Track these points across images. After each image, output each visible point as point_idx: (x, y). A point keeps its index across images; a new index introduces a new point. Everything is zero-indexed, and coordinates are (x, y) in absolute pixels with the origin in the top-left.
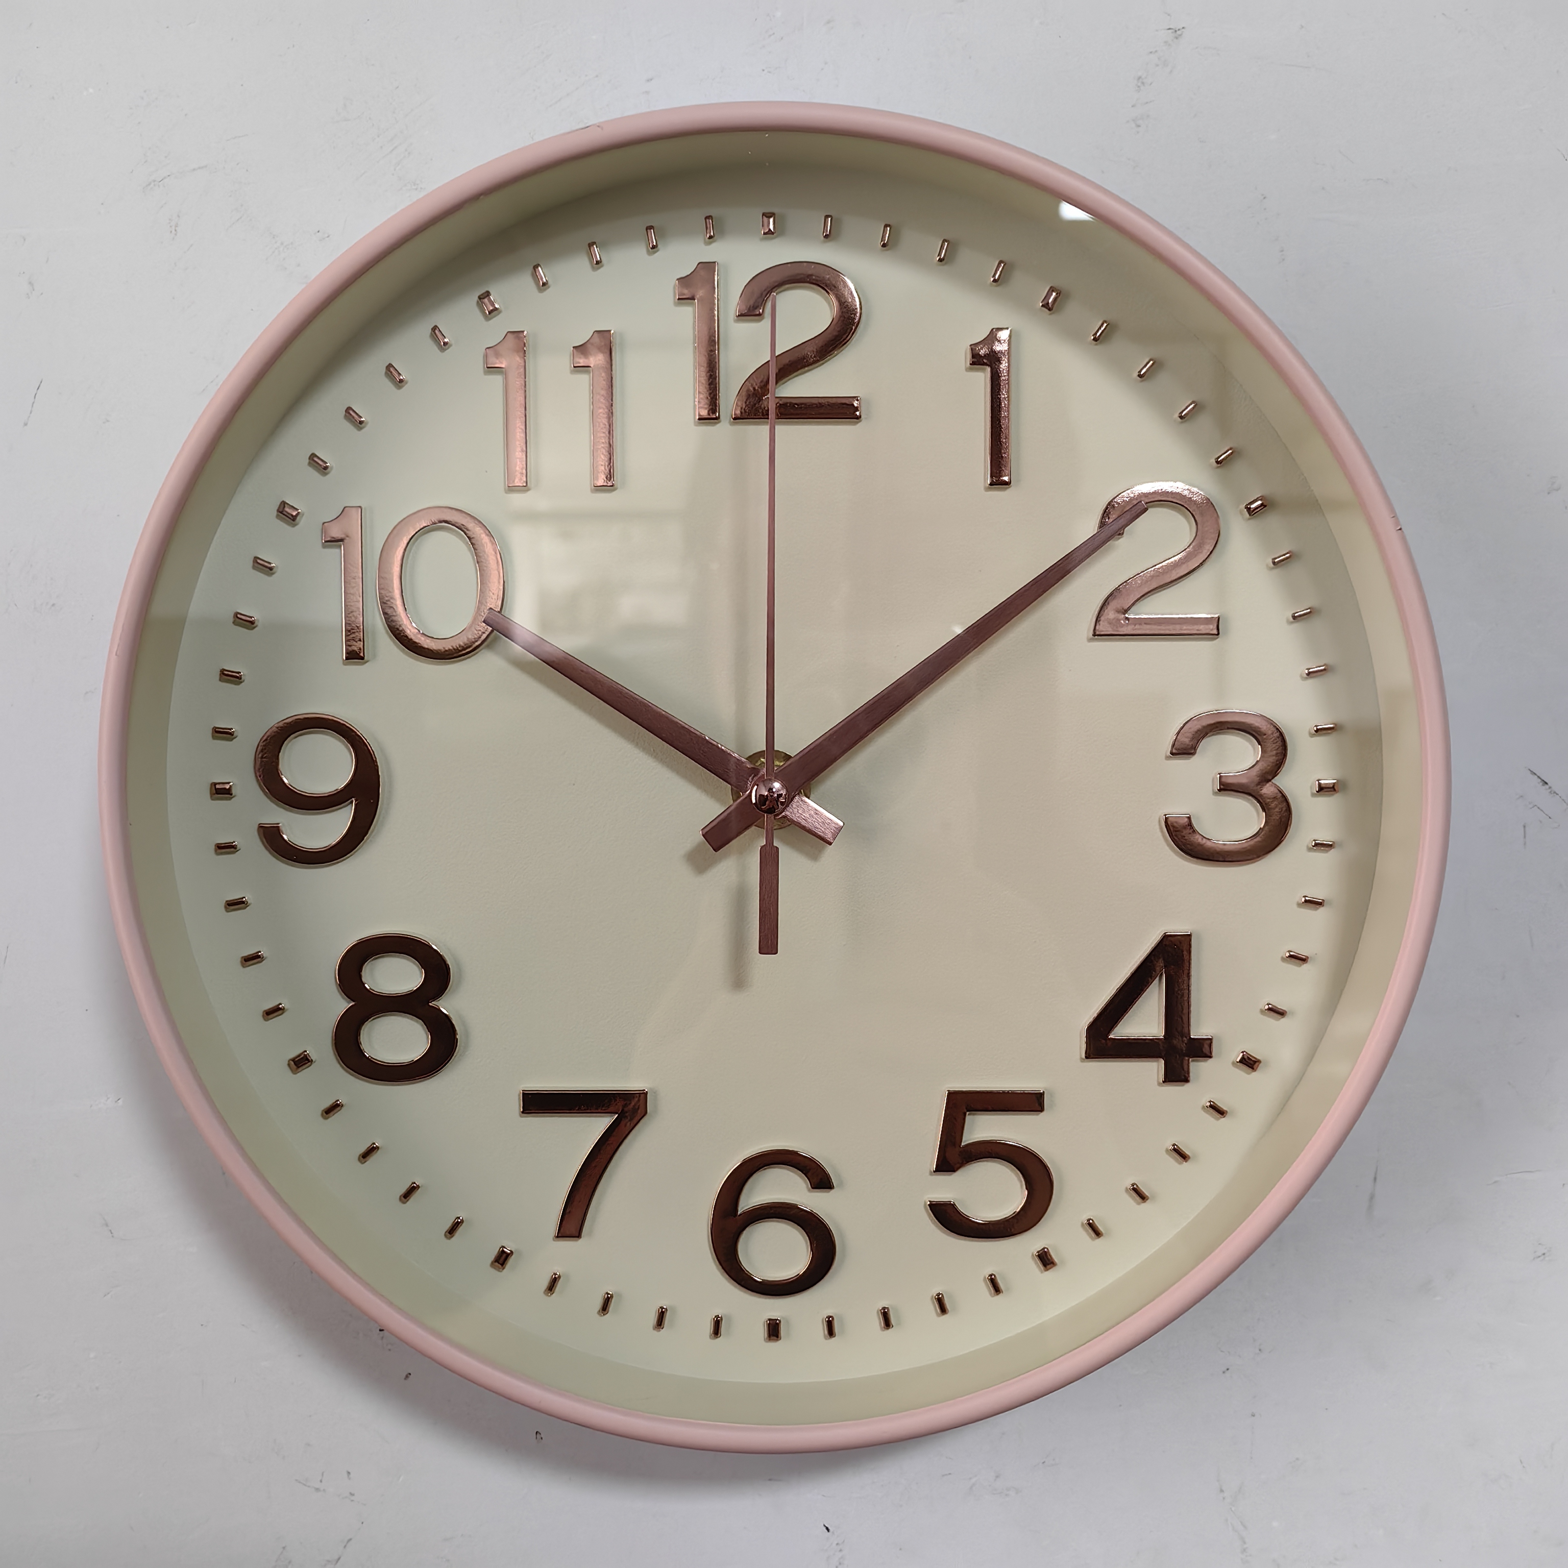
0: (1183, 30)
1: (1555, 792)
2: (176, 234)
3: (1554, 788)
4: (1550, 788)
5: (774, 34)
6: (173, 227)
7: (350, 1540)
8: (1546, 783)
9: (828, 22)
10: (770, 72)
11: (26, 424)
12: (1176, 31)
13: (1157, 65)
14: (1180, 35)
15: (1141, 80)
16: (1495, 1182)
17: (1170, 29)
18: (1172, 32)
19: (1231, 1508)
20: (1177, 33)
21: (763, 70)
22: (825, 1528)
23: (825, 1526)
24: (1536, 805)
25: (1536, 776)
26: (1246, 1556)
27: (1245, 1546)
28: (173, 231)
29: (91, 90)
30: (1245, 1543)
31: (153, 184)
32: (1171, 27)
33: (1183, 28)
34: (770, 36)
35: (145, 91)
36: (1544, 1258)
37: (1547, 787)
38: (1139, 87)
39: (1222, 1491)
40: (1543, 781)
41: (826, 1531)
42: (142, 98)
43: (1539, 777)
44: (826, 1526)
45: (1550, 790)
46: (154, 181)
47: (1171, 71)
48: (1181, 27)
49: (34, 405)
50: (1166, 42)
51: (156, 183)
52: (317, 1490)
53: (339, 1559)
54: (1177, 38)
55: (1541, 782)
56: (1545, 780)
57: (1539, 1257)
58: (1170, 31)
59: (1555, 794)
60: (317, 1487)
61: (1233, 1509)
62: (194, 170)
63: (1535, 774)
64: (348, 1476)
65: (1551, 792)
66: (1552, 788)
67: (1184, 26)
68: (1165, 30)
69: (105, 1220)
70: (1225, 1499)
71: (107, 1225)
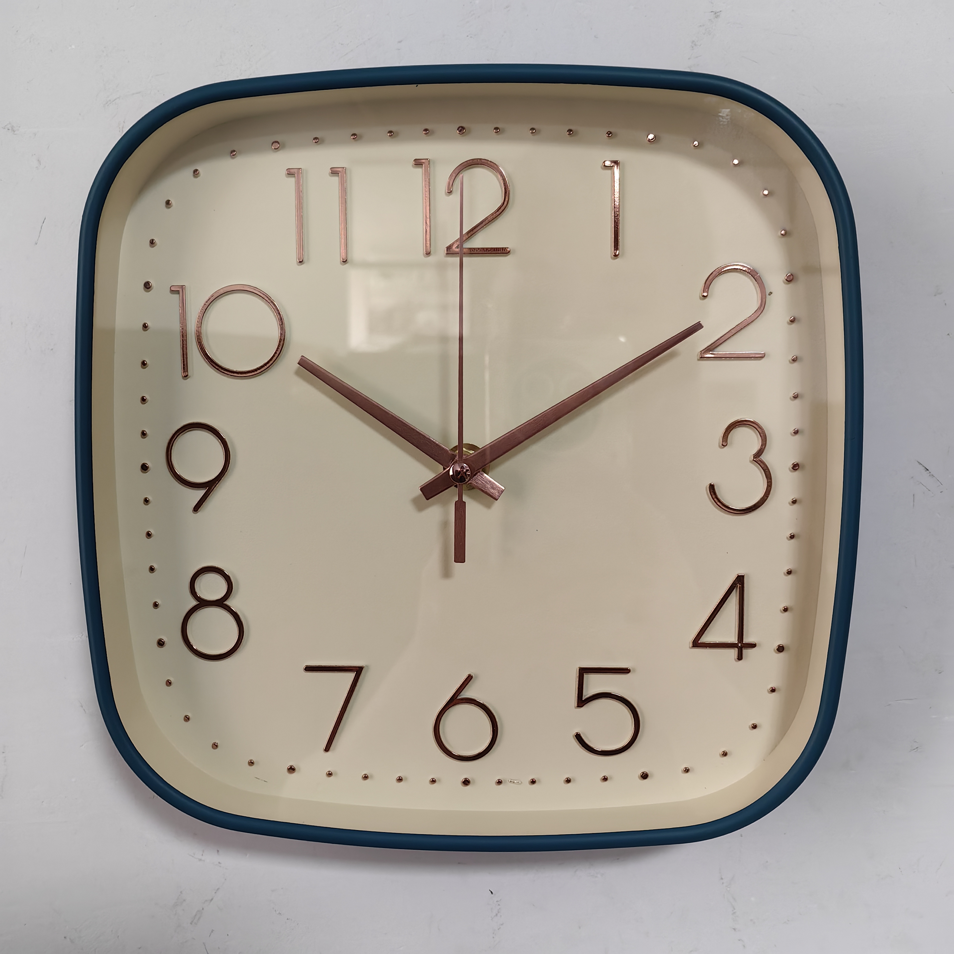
0: (720, 13)
1: (933, 475)
4: (930, 472)
5: (474, 14)
6: (121, 127)
7: (218, 889)
8: (928, 470)
9: (507, 7)
10: (471, 37)
11: (36, 243)
12: (716, 13)
13: (704, 34)
14: (719, 15)
15: (694, 43)
16: (890, 705)
17: (712, 12)
18: (714, 14)
19: (727, 889)
20: (716, 14)
21: (468, 36)
22: (490, 892)
23: (490, 890)
24: (921, 483)
26: (735, 917)
27: (735, 911)
29: (74, 47)
30: (734, 909)
31: (109, 102)
32: (713, 11)
34: (472, 15)
35: (105, 47)
36: (917, 750)
37: (928, 472)
38: (693, 47)
39: (722, 879)
40: (926, 468)
41: (491, 893)
42: (103, 51)
43: (923, 466)
45: (929, 474)
46: (110, 100)
47: (713, 38)
48: (718, 11)
49: (41, 231)
50: (710, 20)
51: (111, 102)
52: (200, 860)
53: (212, 899)
54: (716, 18)
55: (924, 469)
57: (914, 749)
58: (713, 13)
59: (933, 476)
60: (200, 858)
62: (133, 94)
63: (922, 464)
64: (218, 853)
66: (932, 473)
67: (721, 10)
68: (709, 12)
69: (81, 703)
70: (723, 883)
71: (82, 707)
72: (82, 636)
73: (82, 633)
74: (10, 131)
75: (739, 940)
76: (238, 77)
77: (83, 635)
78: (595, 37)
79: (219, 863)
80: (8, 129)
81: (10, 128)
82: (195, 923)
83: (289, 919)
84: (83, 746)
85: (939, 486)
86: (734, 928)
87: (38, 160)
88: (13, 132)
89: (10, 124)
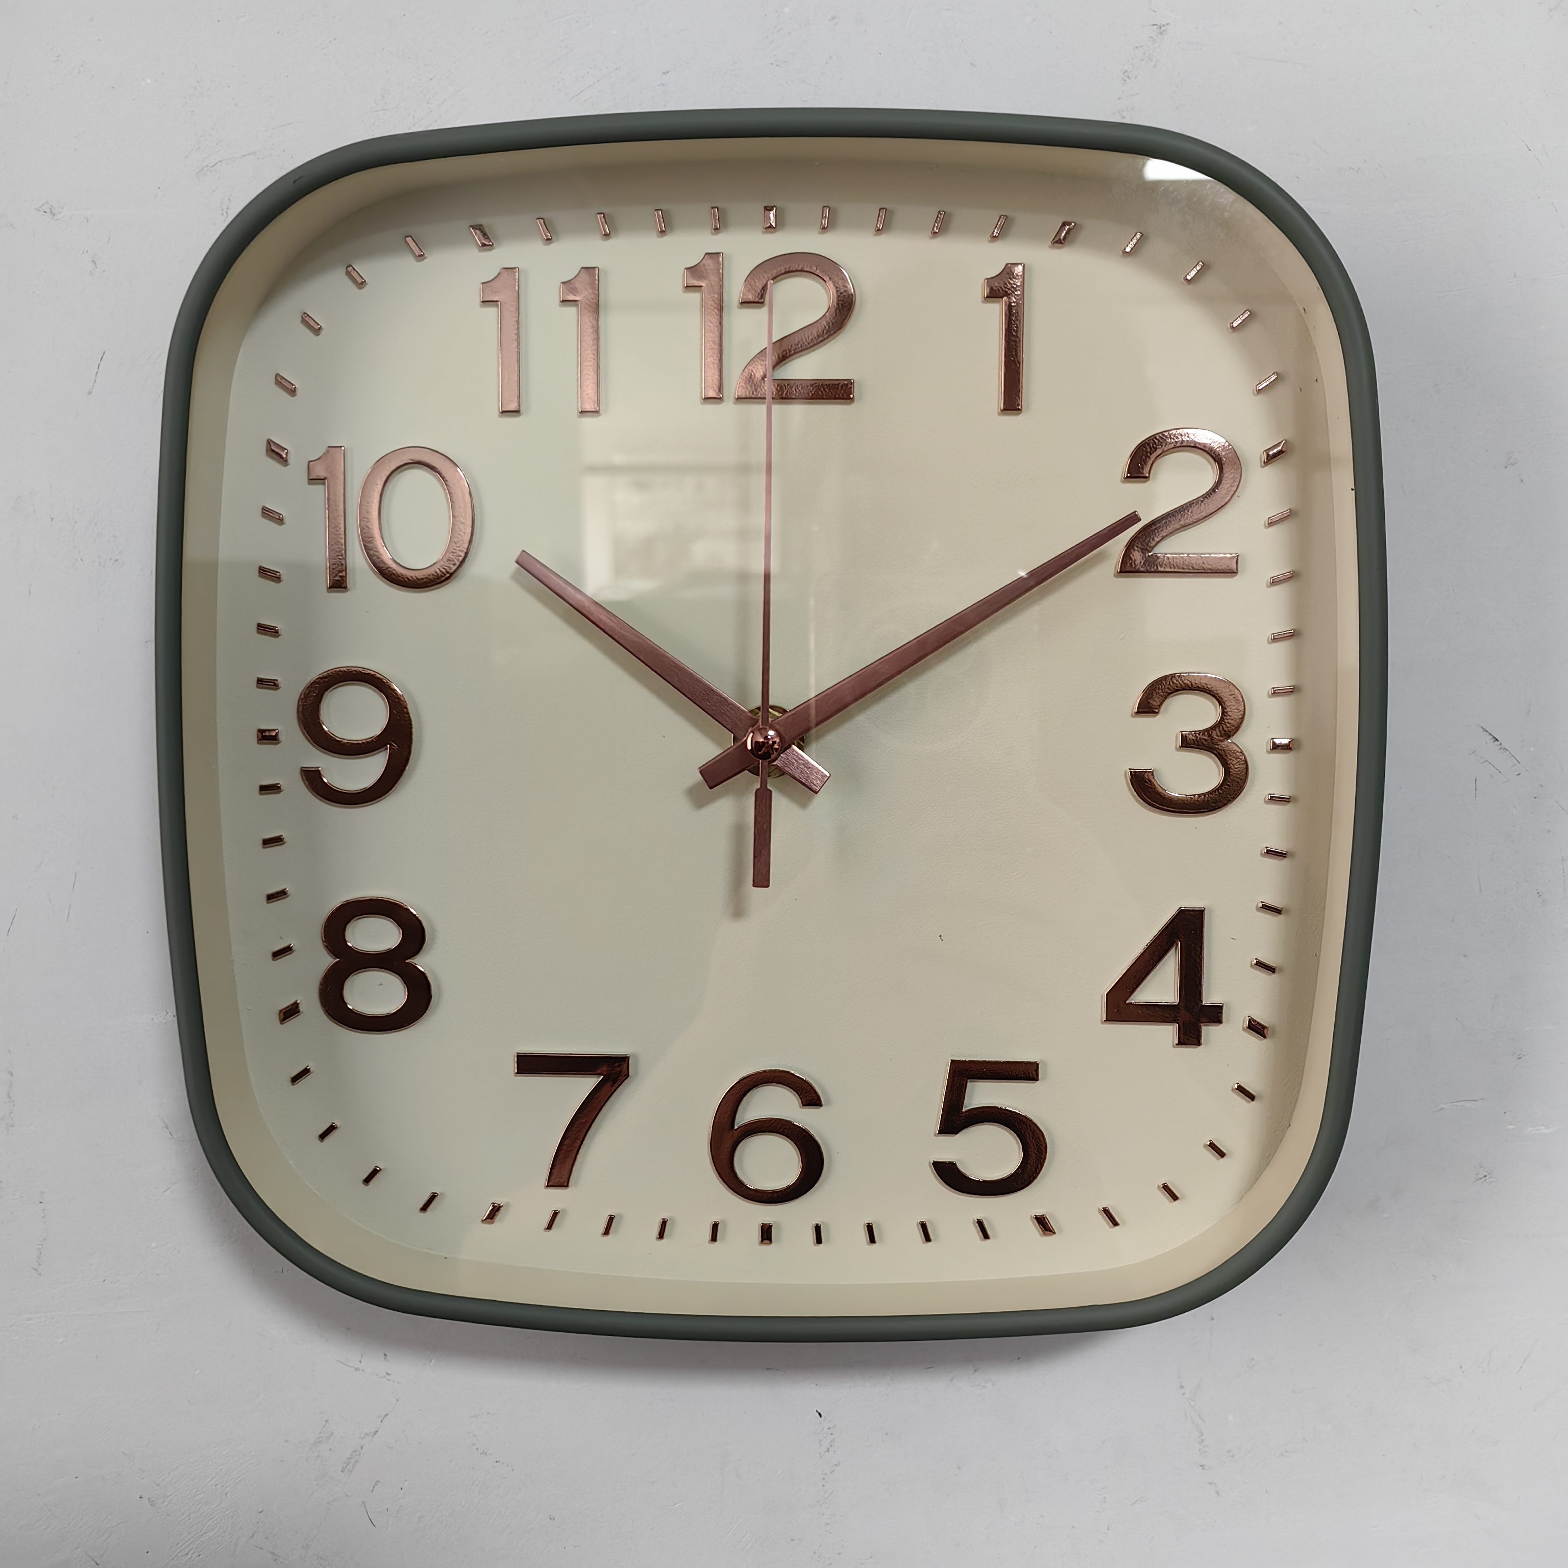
0: (1167, 26)
2: (227, 217)
3: (1505, 745)
4: (1501, 744)
5: (782, 29)
6: (225, 210)
7: (387, 1415)
8: (1497, 740)
9: (834, 18)
10: (778, 65)
11: (90, 393)
12: (1160, 27)
13: (1142, 60)
14: (1165, 31)
15: (1126, 74)
16: (1441, 1109)
17: (1154, 25)
18: (1158, 28)
19: (1190, 1403)
20: (1161, 29)
21: (772, 64)
22: (817, 1414)
23: (817, 1411)
24: (1487, 761)
25: (1488, 733)
26: (1204, 1446)
27: (1202, 1438)
28: (225, 214)
29: (149, 81)
30: (1202, 1435)
31: (205, 169)
32: (1156, 23)
33: (1168, 24)
34: (779, 31)
35: (199, 82)
36: (1486, 1180)
37: (1497, 743)
38: (1125, 80)
39: (1182, 1387)
40: (1495, 738)
41: (819, 1416)
42: (196, 89)
43: (1490, 734)
44: (819, 1411)
45: (1500, 747)
46: (207, 166)
47: (1155, 66)
48: (1165, 23)
49: (98, 374)
50: (1151, 37)
51: (208, 168)
52: (357, 1369)
53: (376, 1432)
54: (1161, 34)
55: (1492, 739)
56: (1496, 738)
57: (1481, 1179)
58: (1155, 26)
59: (1505, 750)
60: (356, 1367)
61: (1192, 1403)
62: (243, 156)
63: (1488, 730)
64: (385, 1358)
65: (1501, 748)
66: (1503, 745)
67: (1168, 22)
68: (1150, 26)
69: (165, 1123)
70: (1184, 1394)
71: (167, 1128)
72: (166, 1015)
73: (166, 1010)
74: (48, 214)
75: (1210, 1483)
76: (409, 129)
77: (167, 1013)
78: (972, 64)
79: (387, 1374)
81: (48, 211)
82: (349, 1470)
83: (499, 1461)
84: (169, 1190)
85: (1515, 765)
86: (1201, 1464)
88: (52, 216)
89: (48, 203)
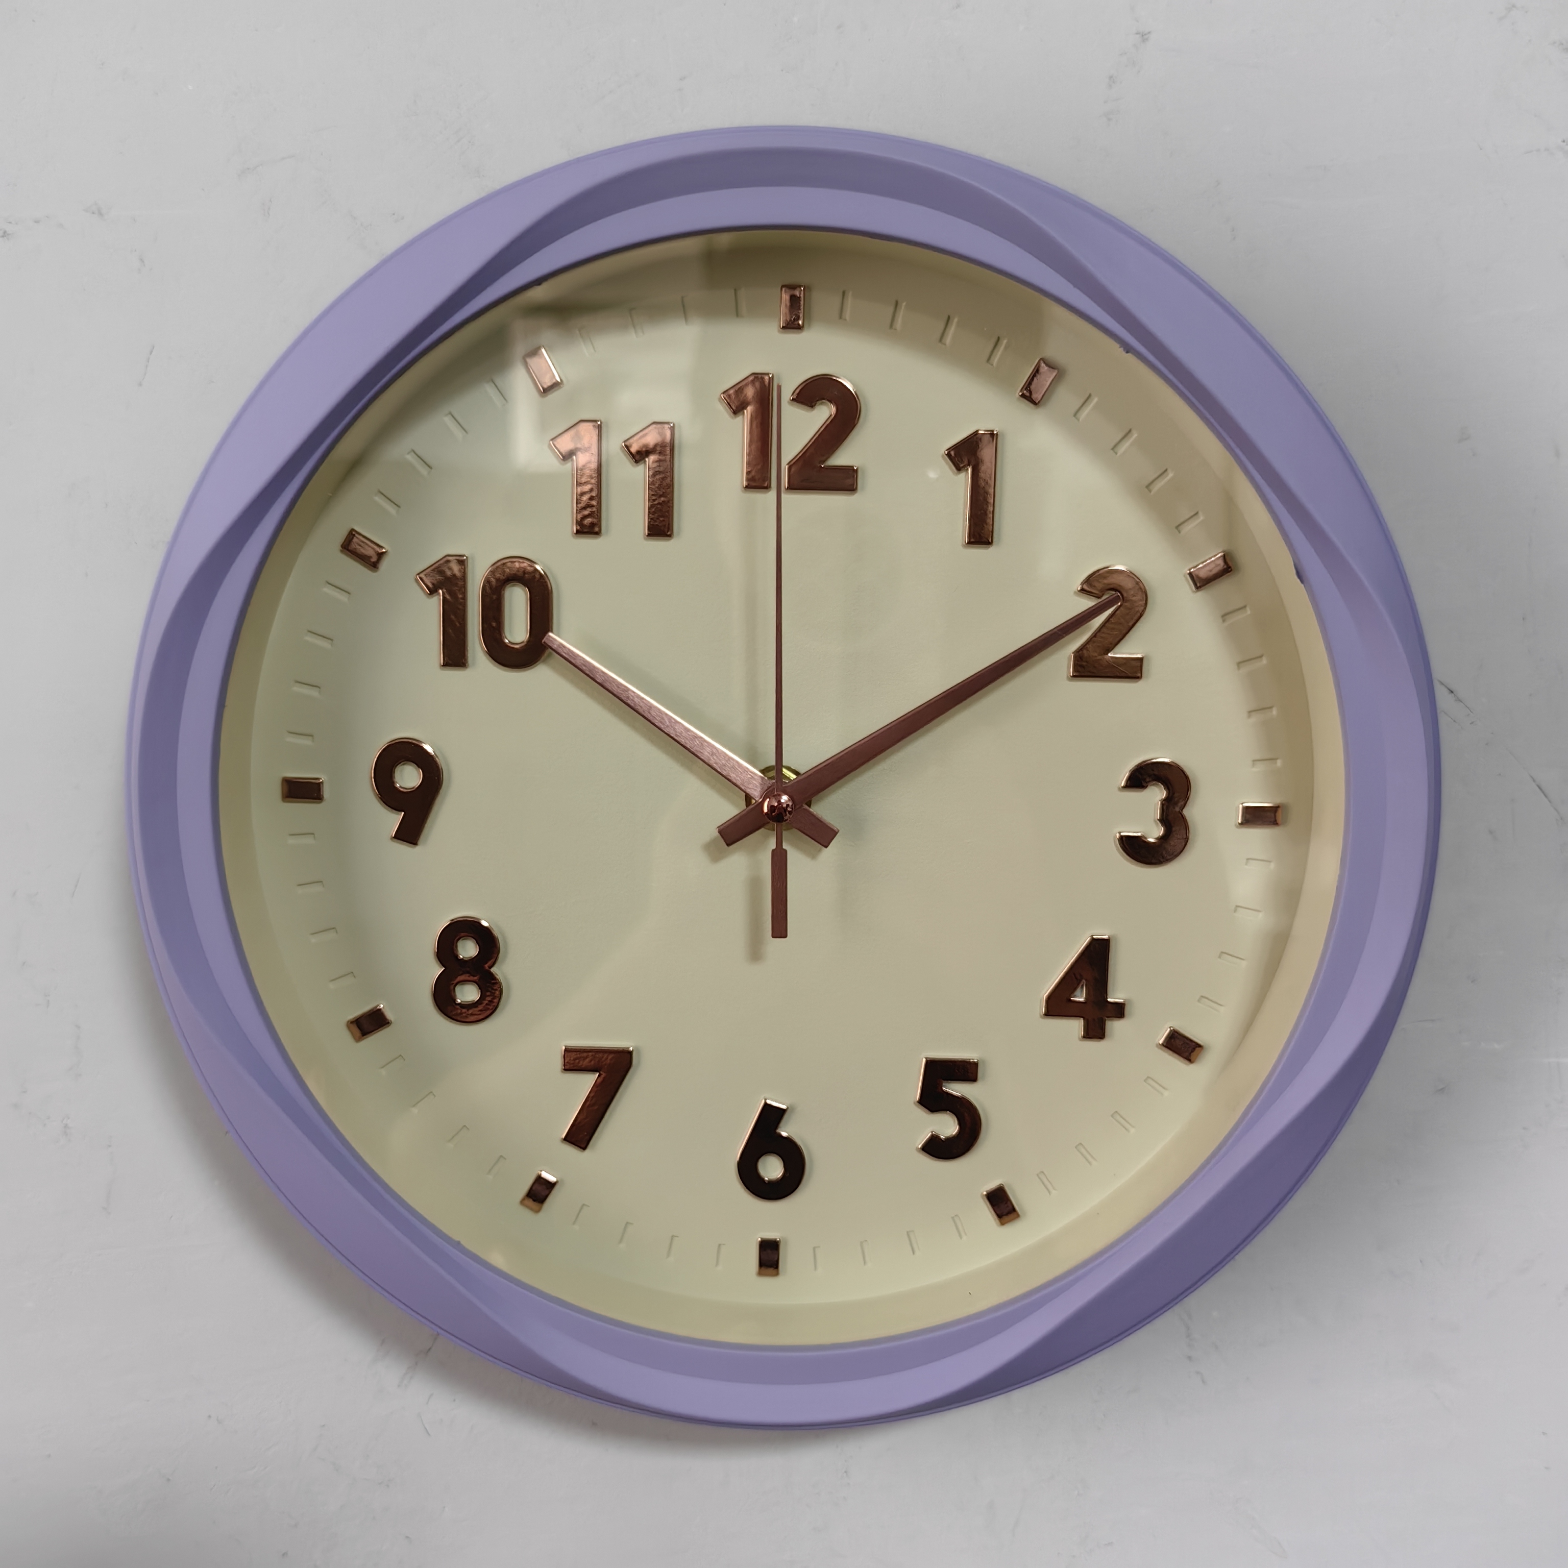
80: (93, 213)
87: (141, 260)
